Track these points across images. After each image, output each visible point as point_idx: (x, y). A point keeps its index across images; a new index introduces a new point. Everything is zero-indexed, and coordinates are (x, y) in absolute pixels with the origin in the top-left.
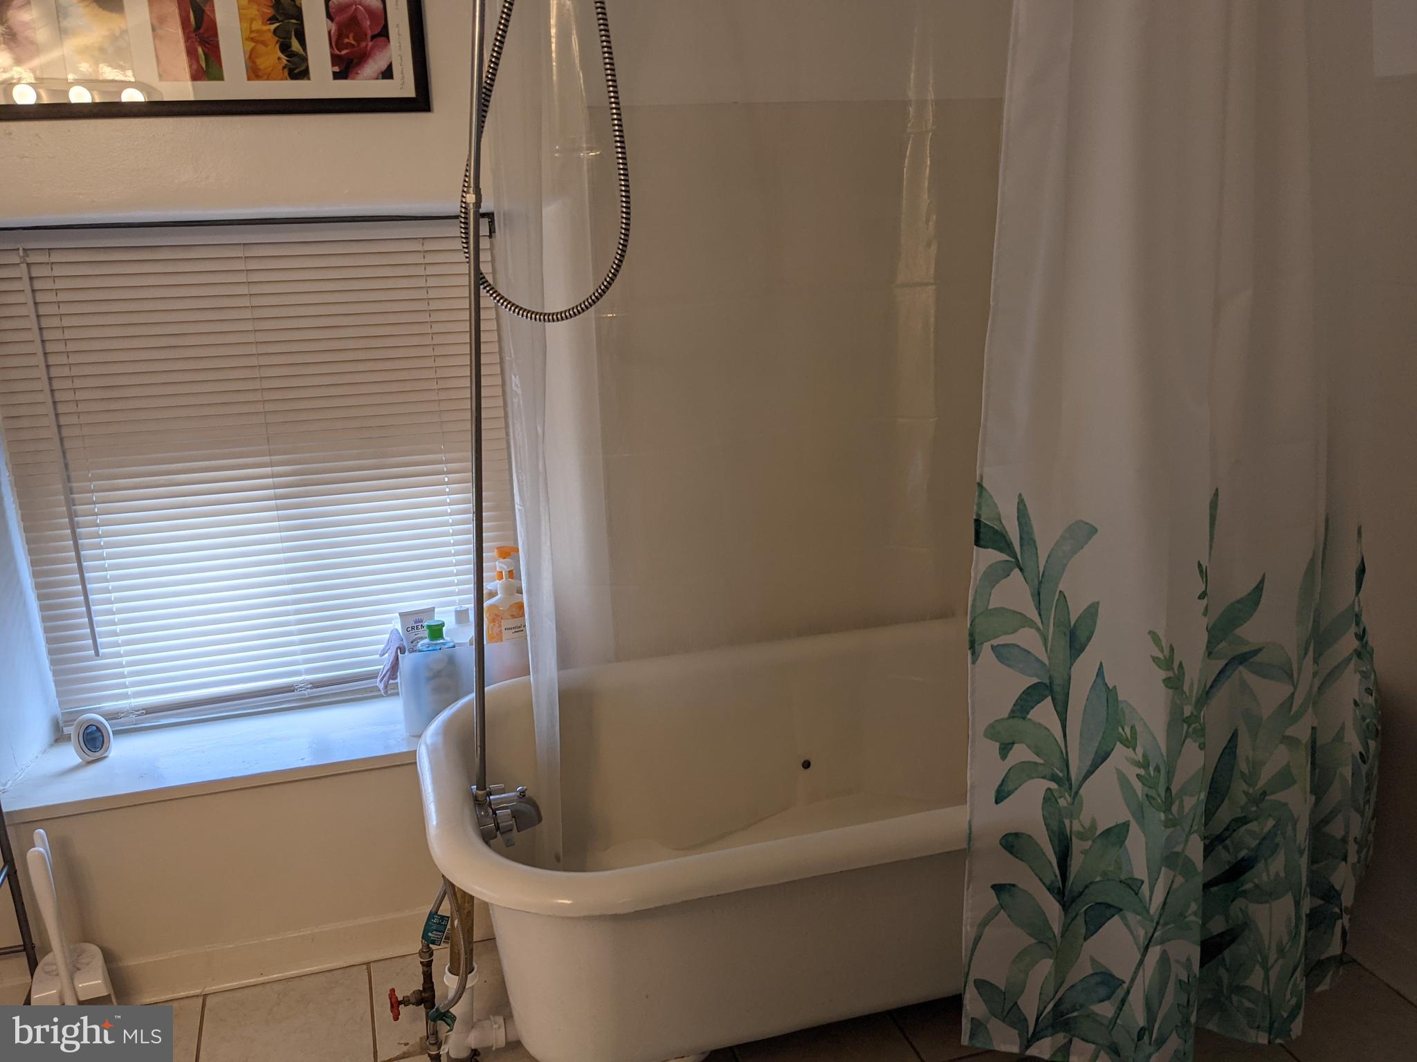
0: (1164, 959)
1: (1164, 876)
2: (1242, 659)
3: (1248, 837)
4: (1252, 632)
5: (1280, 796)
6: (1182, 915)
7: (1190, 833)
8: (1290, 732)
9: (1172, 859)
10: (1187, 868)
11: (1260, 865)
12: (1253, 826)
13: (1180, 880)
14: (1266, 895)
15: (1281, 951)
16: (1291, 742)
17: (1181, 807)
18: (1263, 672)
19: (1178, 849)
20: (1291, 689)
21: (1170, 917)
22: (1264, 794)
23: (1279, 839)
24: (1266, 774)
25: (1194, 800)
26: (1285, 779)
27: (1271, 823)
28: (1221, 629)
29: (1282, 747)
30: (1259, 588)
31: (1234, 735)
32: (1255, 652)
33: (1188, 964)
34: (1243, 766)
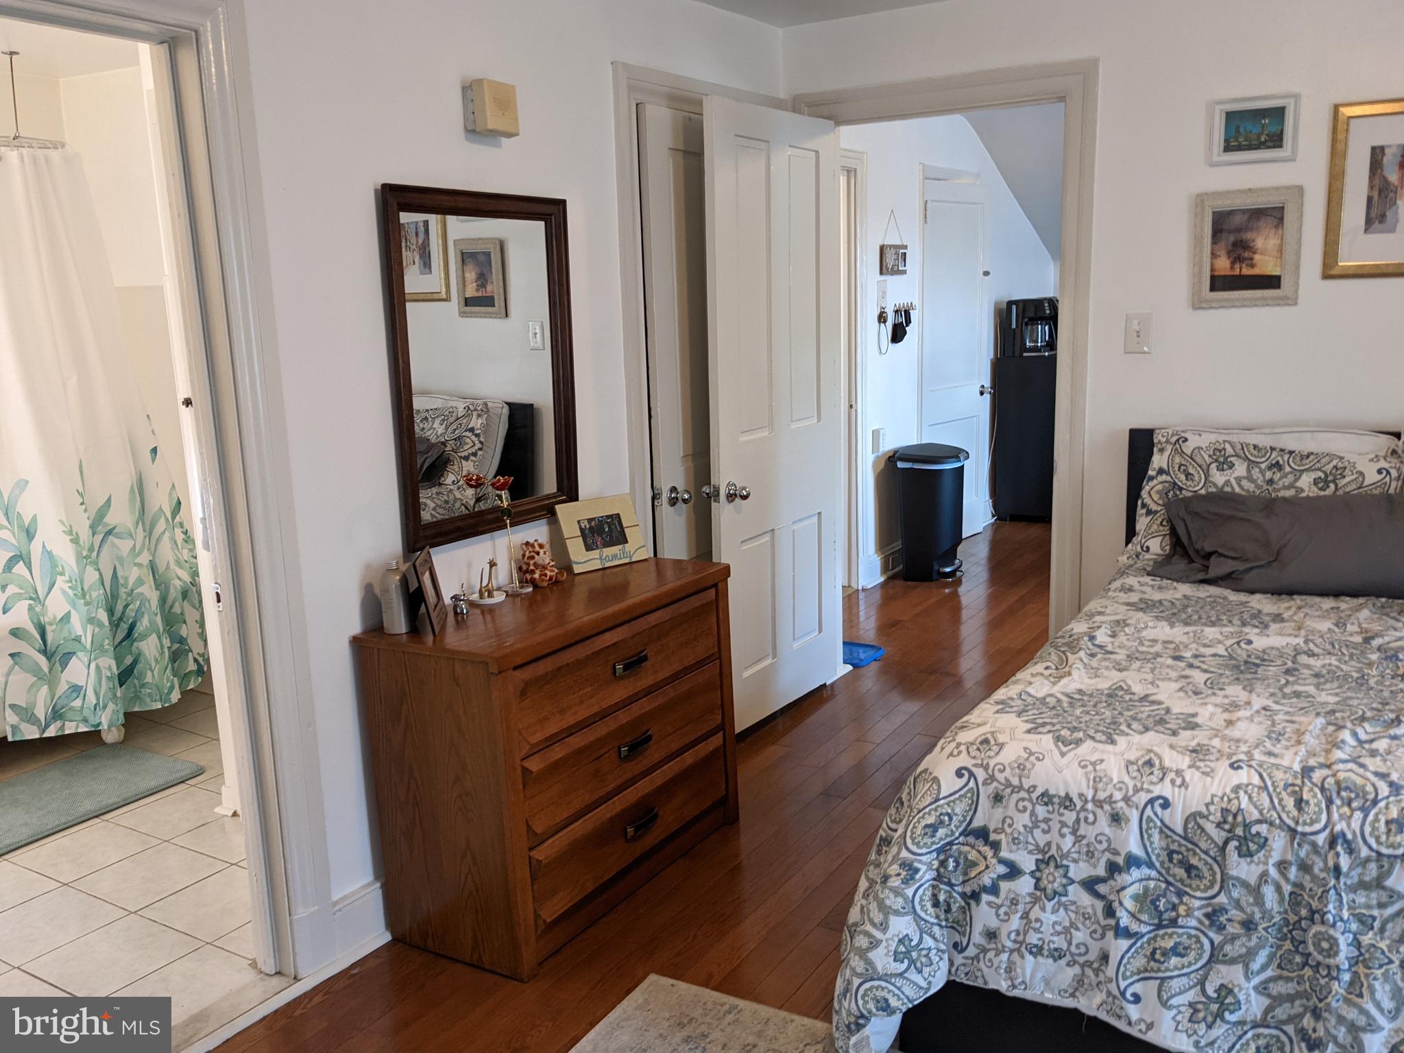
0: (98, 667)
1: (89, 628)
2: (109, 532)
3: (130, 613)
4: (111, 519)
5: (140, 590)
6: (102, 645)
7: (98, 608)
8: (137, 561)
9: (91, 620)
10: (100, 624)
11: (138, 624)
12: (131, 606)
13: (97, 630)
14: (144, 637)
15: (156, 661)
16: (139, 565)
17: (90, 596)
18: (118, 536)
19: (93, 615)
20: (133, 542)
21: (97, 648)
22: (132, 590)
23: (143, 610)
24: (131, 581)
25: (97, 593)
26: (140, 582)
27: (138, 603)
28: (97, 521)
29: (135, 568)
30: (109, 500)
31: (115, 568)
32: (114, 528)
33: (110, 668)
34: (122, 581)
